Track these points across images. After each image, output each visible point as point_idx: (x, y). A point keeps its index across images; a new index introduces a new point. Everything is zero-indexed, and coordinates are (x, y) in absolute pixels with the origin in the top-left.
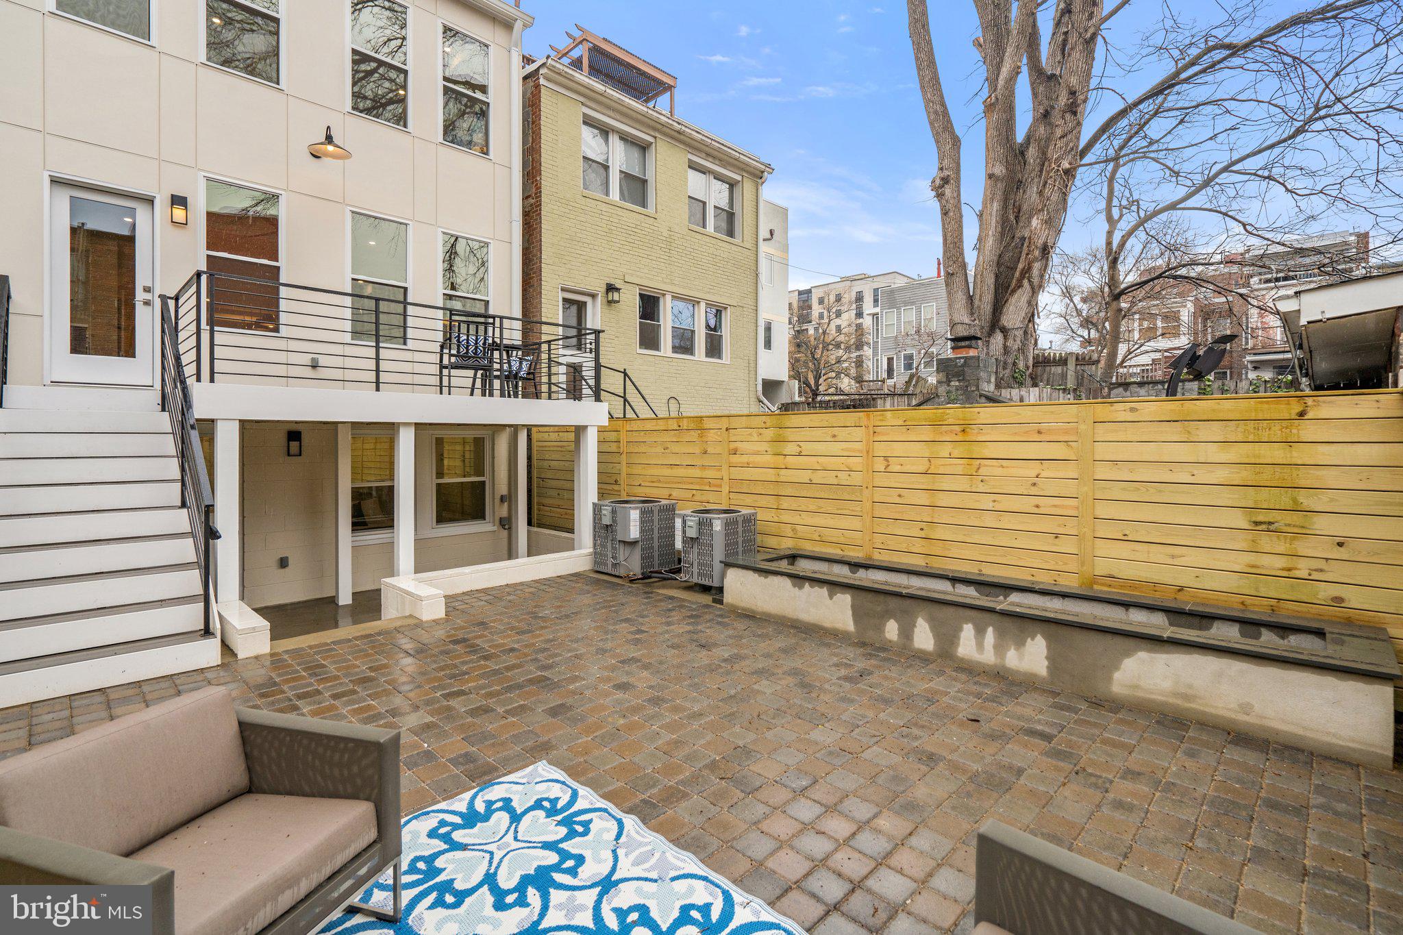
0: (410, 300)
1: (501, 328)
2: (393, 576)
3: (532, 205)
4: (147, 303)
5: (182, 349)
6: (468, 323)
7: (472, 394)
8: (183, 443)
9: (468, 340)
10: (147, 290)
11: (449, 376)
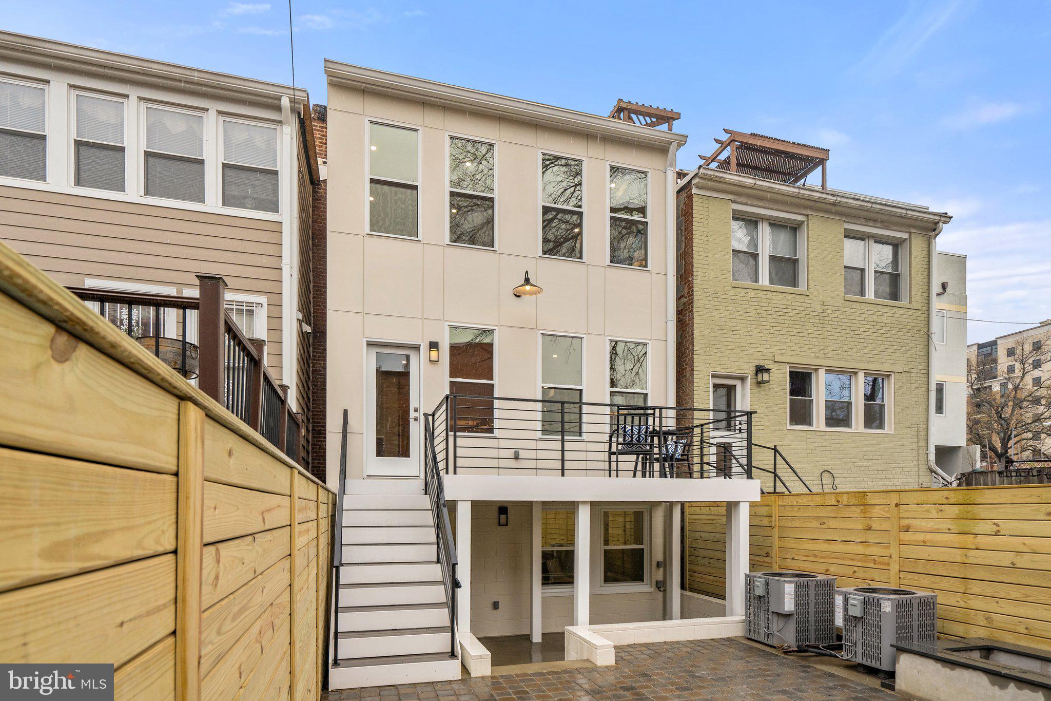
0: (584, 401)
1: (660, 417)
2: (573, 625)
3: (684, 304)
4: (416, 419)
5: (437, 450)
6: (633, 415)
7: (634, 476)
8: (438, 517)
9: (632, 430)
10: (416, 410)
11: (617, 461)
